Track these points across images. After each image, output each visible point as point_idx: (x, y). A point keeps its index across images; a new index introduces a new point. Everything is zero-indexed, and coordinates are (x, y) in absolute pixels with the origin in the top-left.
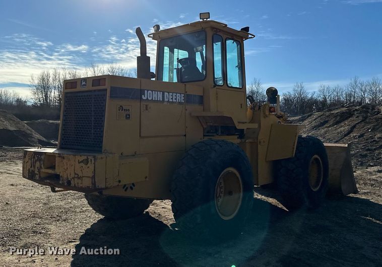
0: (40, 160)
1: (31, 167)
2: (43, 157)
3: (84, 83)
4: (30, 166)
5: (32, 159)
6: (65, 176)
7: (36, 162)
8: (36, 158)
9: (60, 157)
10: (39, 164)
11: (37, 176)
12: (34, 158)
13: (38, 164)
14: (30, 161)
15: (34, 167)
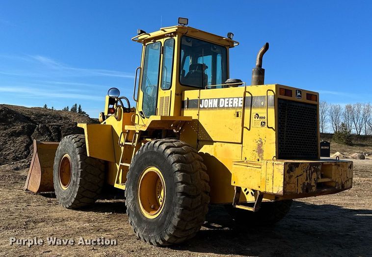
0: (316, 171)
1: (307, 180)
2: (320, 168)
3: (299, 94)
4: (305, 179)
5: (308, 171)
6: (340, 182)
7: (312, 173)
8: (313, 169)
9: (335, 165)
10: (316, 174)
11: (313, 188)
12: (310, 169)
13: (314, 176)
14: (305, 173)
15: (311, 179)
